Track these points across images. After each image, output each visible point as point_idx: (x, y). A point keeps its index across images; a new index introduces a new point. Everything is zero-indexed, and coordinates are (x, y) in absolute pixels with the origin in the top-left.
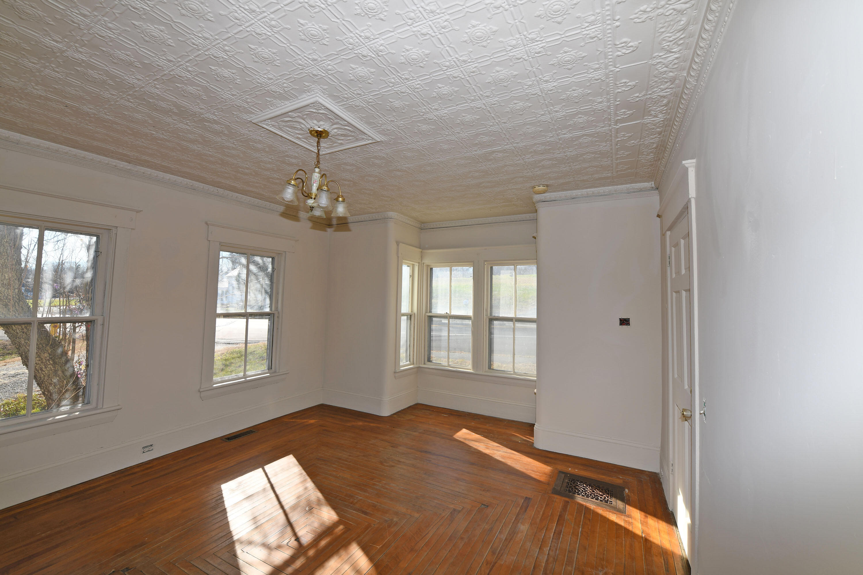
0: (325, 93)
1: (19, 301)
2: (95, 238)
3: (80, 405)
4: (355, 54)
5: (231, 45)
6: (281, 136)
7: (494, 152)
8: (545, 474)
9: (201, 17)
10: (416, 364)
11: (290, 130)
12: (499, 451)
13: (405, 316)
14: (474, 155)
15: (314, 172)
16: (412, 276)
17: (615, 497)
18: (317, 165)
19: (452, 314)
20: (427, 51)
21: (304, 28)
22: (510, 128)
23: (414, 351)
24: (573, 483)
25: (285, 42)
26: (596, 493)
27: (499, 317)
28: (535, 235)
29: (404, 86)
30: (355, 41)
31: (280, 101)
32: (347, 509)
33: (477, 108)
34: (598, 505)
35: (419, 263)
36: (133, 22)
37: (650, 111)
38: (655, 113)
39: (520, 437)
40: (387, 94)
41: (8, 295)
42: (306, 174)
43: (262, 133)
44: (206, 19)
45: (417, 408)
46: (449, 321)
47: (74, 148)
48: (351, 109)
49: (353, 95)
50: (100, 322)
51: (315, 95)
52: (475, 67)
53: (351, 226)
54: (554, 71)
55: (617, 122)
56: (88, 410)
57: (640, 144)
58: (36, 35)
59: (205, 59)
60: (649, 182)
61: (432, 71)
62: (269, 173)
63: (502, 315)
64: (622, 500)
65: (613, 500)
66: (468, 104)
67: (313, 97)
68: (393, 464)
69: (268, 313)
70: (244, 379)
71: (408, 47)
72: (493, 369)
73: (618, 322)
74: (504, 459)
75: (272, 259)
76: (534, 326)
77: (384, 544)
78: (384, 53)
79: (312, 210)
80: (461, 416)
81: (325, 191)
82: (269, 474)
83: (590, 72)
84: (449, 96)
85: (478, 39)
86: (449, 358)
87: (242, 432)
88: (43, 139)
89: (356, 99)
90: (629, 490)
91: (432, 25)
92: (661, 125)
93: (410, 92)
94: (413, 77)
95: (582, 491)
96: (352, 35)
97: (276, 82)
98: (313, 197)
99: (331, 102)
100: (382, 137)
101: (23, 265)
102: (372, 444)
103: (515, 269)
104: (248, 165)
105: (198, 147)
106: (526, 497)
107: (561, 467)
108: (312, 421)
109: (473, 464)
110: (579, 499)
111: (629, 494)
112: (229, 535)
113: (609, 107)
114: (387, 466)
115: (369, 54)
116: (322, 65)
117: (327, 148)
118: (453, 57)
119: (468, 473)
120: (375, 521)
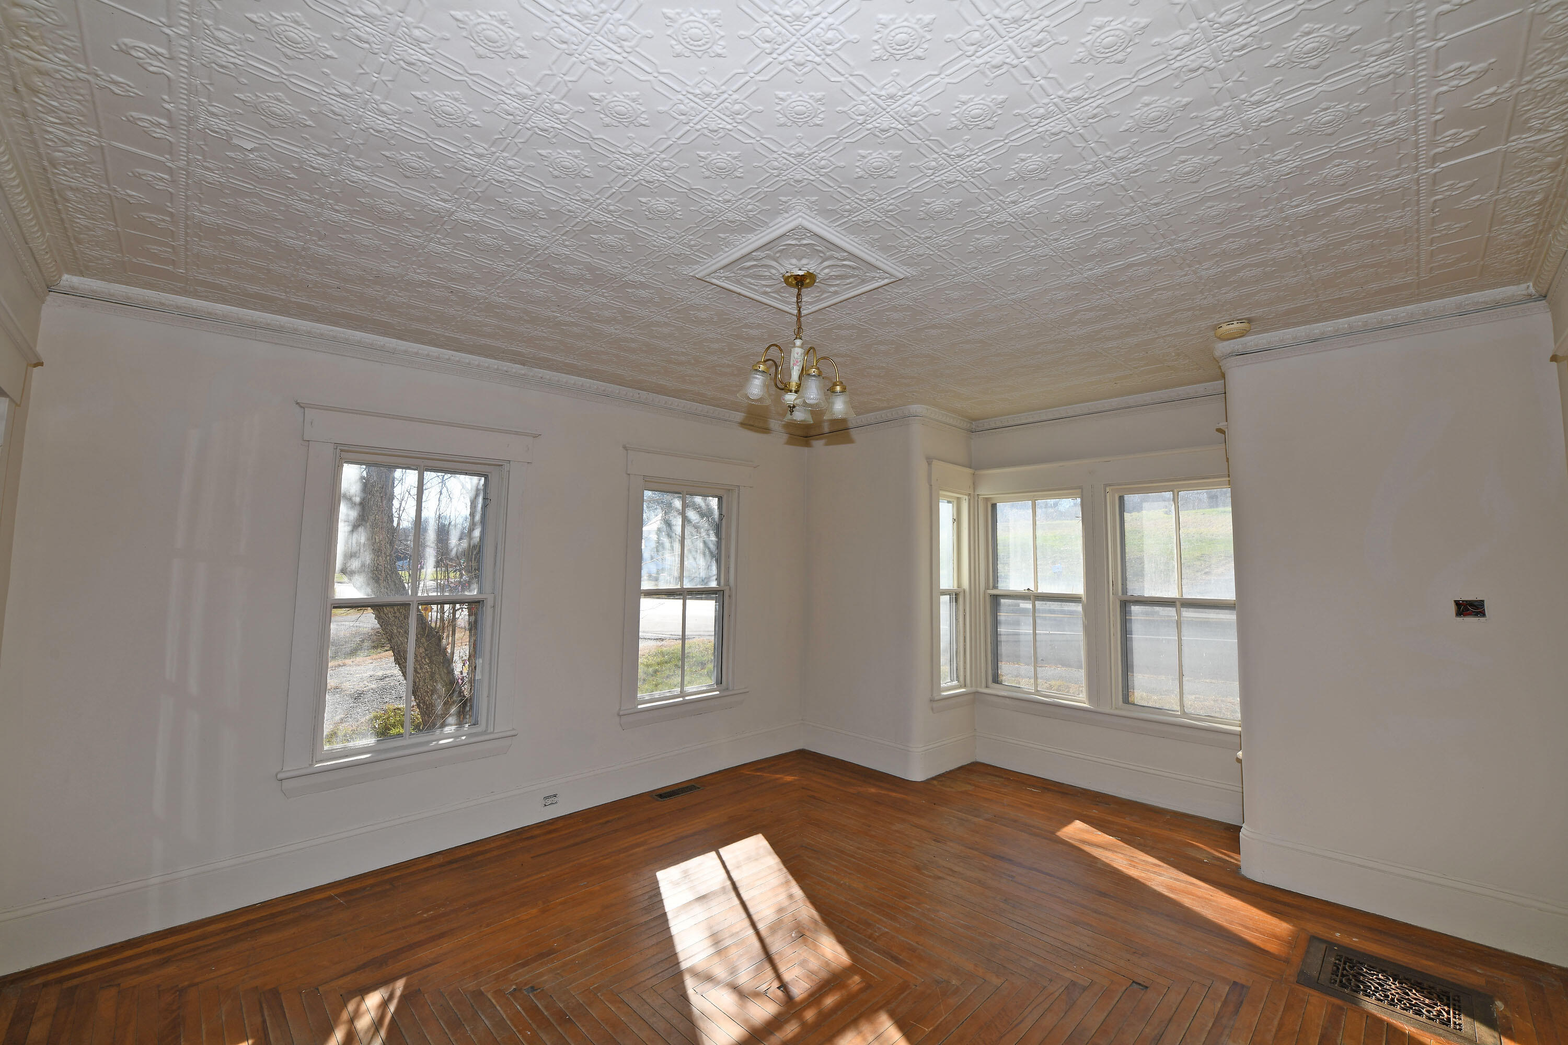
0: (813, 210)
1: (392, 573)
2: (483, 478)
3: (467, 726)
4: (868, 130)
5: (671, 158)
6: (739, 294)
7: (1130, 266)
8: (1276, 937)
9: (631, 122)
10: (971, 686)
11: (752, 281)
12: (1160, 875)
13: (945, 595)
14: (1086, 277)
15: (794, 346)
16: (957, 520)
17: (1467, 1015)
18: (798, 336)
19: (1039, 591)
20: (1002, 97)
21: (785, 104)
22: (1168, 212)
23: (965, 662)
24: (1349, 966)
25: (753, 136)
26: (1416, 999)
27: (1144, 597)
28: (1222, 425)
29: (954, 170)
30: (870, 107)
31: (740, 235)
32: (862, 947)
33: (1097, 185)
34: (1423, 1027)
35: (969, 495)
36: (539, 151)
37: (1527, 120)
38: (1542, 124)
39: (1207, 851)
40: (920, 191)
41: (378, 564)
42: (781, 350)
43: (709, 292)
44: (638, 125)
45: (974, 770)
46: (1034, 606)
47: (457, 351)
48: (854, 229)
49: (860, 203)
50: (489, 603)
51: (796, 215)
52: (1097, 107)
53: (854, 433)
54: (1276, 79)
55: (1435, 159)
56: (475, 735)
57: (1497, 199)
58: (422, 196)
59: (633, 189)
60: (1520, 284)
61: (1008, 132)
62: (716, 358)
63: (1150, 591)
64: (1490, 1022)
65: (1464, 1020)
66: (1079, 181)
67: (794, 219)
68: (940, 875)
69: (715, 589)
70: (681, 699)
71: (964, 97)
72: (1134, 704)
73: (1453, 609)
74: (1173, 892)
75: (719, 499)
76: (1230, 617)
77: (938, 1026)
78: (919, 118)
79: (792, 412)
80: (1067, 794)
81: (814, 376)
82: (727, 864)
83: (1366, 64)
84: (1042, 172)
85: (1107, 51)
86: (1036, 678)
87: (680, 787)
88: (423, 343)
89: (865, 210)
90: (1506, 1004)
91: (1015, 46)
92: (1558, 148)
93: (965, 179)
94: (971, 150)
95: (1377, 988)
96: (864, 98)
97: (736, 205)
98: (794, 389)
99: (822, 223)
100: (908, 270)
101: (395, 524)
102: (897, 831)
103: (1175, 500)
104: (686, 349)
105: (616, 329)
106: (1235, 983)
107: (1316, 928)
108: (789, 778)
109: (1103, 894)
110: (1371, 1005)
111: (1509, 1014)
112: (673, 959)
113: (1415, 130)
114: (930, 877)
115: (893, 126)
116: (810, 162)
117: (811, 303)
118: (1052, 97)
119: (1095, 912)
120: (917, 979)
